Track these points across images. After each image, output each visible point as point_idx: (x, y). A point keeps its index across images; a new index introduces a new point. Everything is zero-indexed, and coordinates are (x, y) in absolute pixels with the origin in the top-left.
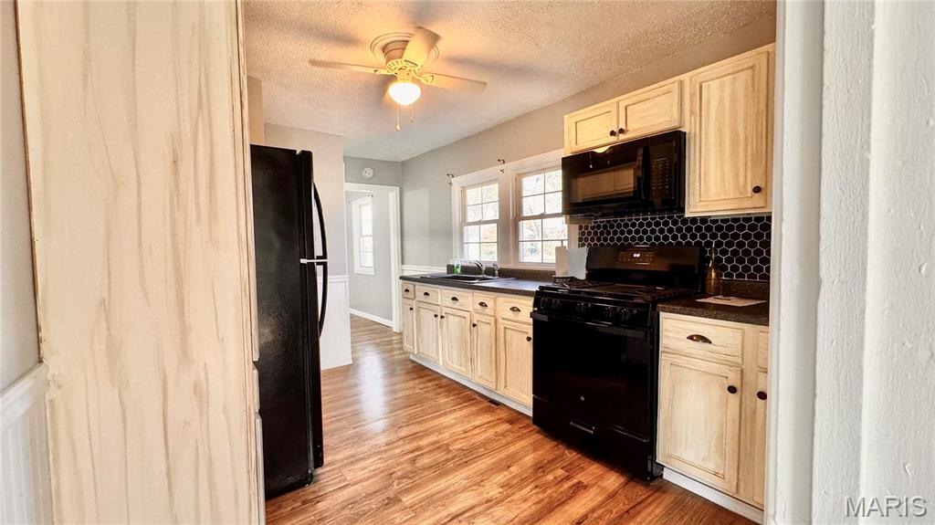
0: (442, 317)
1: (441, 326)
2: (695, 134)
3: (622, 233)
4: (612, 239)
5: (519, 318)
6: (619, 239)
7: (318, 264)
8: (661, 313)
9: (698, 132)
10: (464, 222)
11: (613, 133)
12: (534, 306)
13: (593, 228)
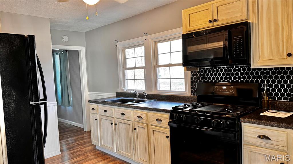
0: (115, 124)
1: (115, 129)
2: (255, 23)
3: (215, 75)
4: (210, 78)
5: (162, 125)
6: (214, 78)
7: (42, 104)
8: (242, 123)
9: (257, 22)
10: (125, 68)
11: (210, 21)
12: (170, 119)
13: (199, 72)
